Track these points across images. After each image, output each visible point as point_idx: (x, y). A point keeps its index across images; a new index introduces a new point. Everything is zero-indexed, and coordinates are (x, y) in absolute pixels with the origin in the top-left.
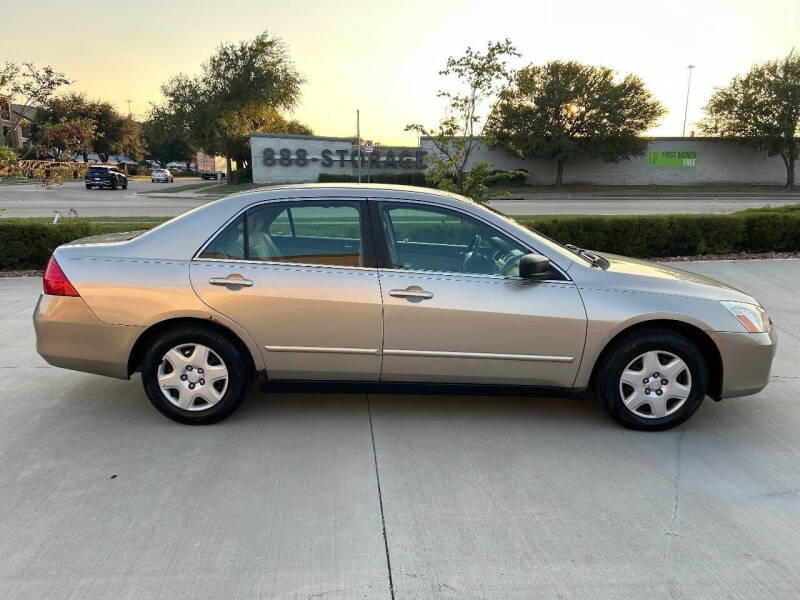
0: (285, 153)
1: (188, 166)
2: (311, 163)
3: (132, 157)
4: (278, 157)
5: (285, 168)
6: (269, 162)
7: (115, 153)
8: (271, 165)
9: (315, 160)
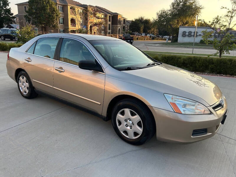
0: (190, 33)
1: (170, 37)
2: (198, 36)
3: (153, 34)
4: (187, 34)
5: (189, 38)
6: (184, 35)
7: (149, 33)
8: (184, 37)
9: (200, 35)
